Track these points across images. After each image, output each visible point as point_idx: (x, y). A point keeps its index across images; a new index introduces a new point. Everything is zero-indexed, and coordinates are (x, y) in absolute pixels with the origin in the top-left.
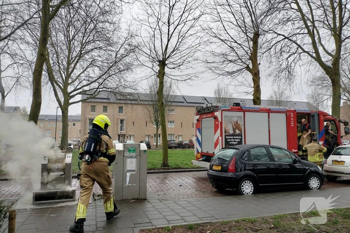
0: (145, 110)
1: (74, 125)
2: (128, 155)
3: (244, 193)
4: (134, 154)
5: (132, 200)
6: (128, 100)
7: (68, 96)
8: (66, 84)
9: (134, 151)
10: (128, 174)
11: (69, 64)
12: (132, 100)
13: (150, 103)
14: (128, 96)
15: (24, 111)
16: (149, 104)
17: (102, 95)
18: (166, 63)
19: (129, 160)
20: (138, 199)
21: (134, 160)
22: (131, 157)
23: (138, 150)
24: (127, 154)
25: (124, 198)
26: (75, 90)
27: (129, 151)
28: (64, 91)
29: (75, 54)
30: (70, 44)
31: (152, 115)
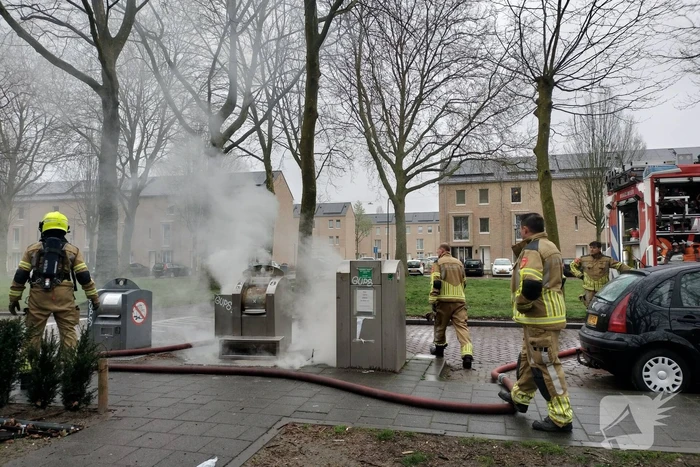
0: (565, 189)
1: (430, 231)
2: (358, 282)
3: (651, 387)
4: (369, 282)
5: (367, 369)
6: (521, 173)
7: (403, 177)
8: (400, 155)
9: (369, 274)
10: (360, 320)
11: (402, 117)
12: (529, 173)
13: (579, 174)
14: (519, 165)
15: (358, 209)
16: (578, 178)
17: (466, 169)
18: (556, 80)
19: (359, 293)
20: (379, 370)
21: (370, 293)
22: (364, 287)
23: (377, 274)
24: (356, 281)
25: (353, 365)
26: (415, 165)
27: (360, 274)
28: (397, 168)
29: (412, 98)
30: (403, 81)
31: (585, 201)
